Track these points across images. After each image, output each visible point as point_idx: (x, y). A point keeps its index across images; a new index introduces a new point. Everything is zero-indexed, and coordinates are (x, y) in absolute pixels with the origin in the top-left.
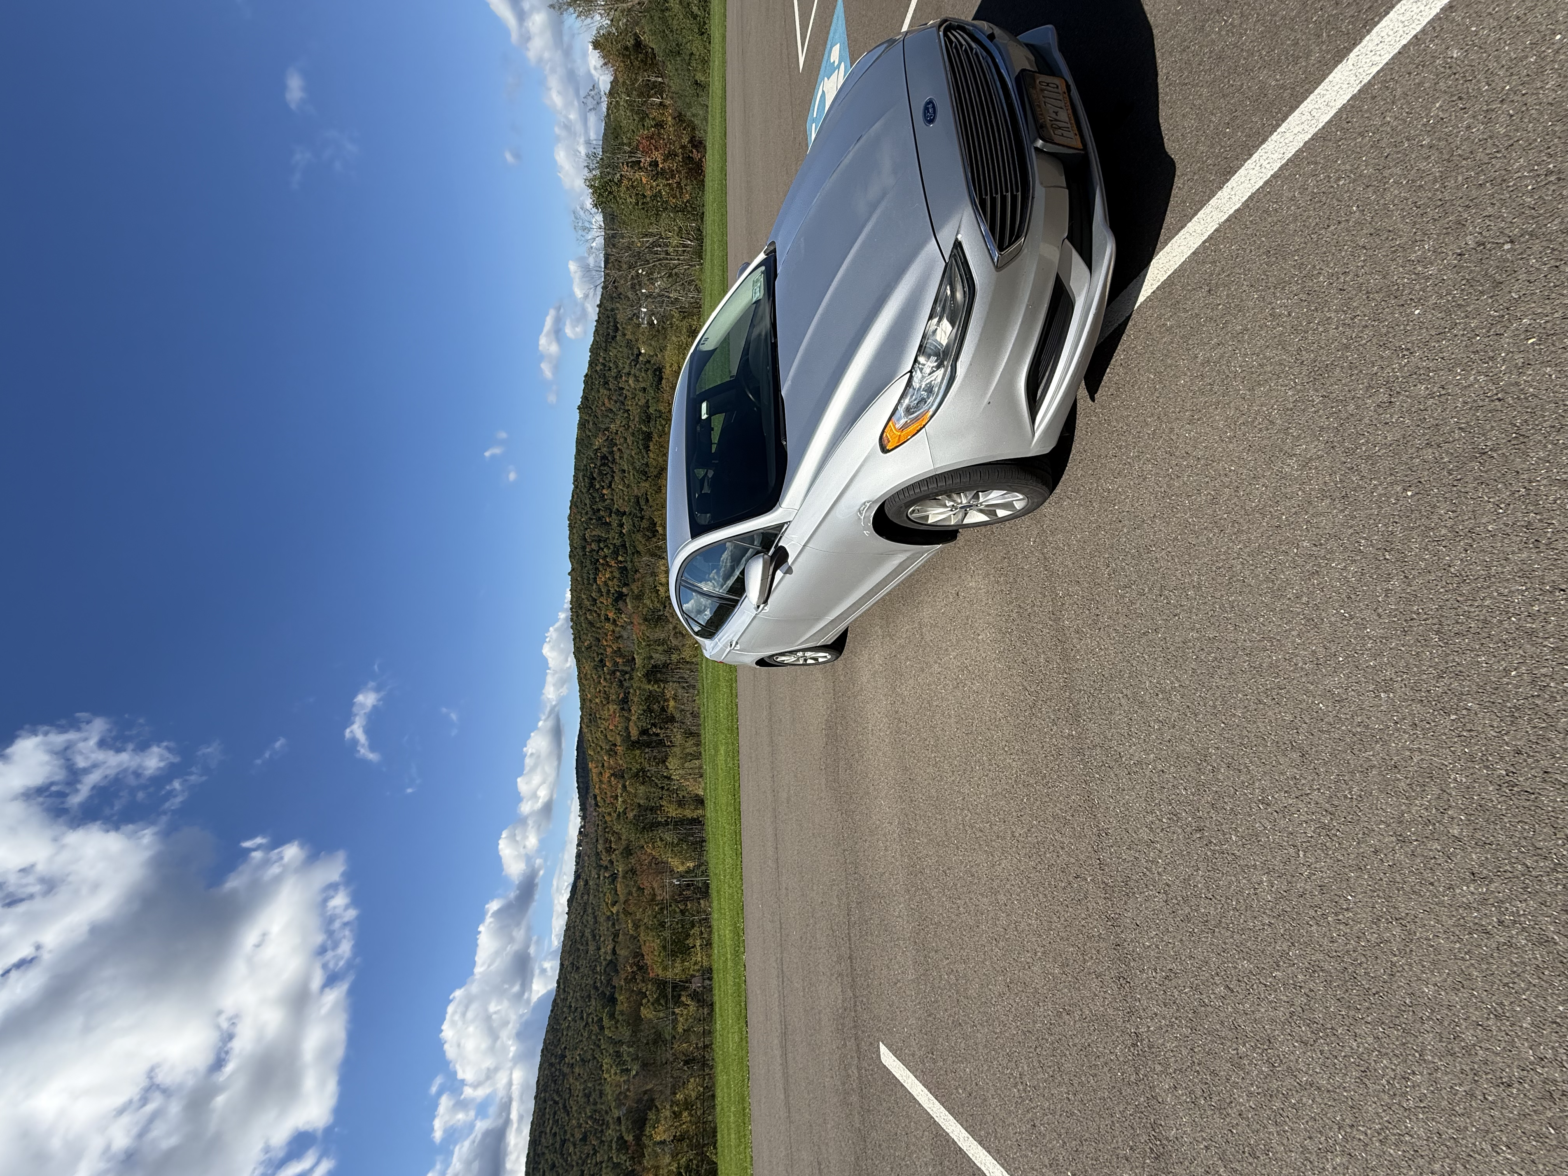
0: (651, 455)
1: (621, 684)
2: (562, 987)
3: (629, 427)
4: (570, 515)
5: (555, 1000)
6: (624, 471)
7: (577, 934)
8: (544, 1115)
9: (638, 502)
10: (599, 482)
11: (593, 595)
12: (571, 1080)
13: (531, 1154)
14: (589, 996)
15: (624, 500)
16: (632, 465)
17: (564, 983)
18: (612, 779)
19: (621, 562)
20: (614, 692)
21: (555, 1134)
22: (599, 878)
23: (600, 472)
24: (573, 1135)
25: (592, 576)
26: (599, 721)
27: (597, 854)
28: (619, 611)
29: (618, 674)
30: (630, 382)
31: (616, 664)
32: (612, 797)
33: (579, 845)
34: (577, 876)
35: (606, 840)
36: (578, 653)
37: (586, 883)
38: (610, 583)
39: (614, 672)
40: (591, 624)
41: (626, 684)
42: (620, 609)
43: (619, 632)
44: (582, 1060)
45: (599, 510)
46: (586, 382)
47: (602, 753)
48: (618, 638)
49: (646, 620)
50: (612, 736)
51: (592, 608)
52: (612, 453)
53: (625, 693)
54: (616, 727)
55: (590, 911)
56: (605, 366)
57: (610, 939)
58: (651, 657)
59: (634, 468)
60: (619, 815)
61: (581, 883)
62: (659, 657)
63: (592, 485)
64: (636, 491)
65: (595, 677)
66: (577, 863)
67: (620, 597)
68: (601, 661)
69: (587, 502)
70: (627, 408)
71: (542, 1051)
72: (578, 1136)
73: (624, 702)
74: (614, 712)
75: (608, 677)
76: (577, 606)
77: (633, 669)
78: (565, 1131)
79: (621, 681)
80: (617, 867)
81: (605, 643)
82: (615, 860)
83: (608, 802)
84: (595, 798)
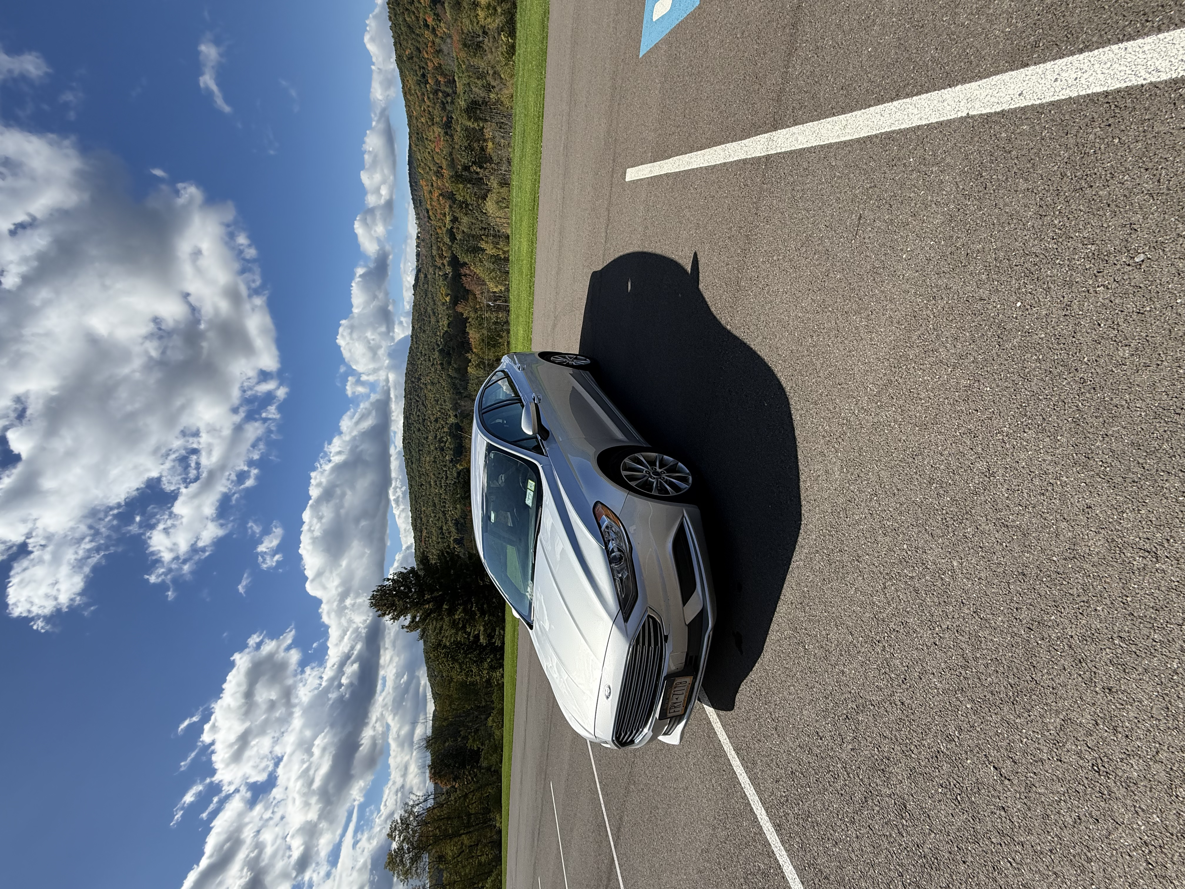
1: (444, 109)
5: (411, 347)
8: (411, 406)
12: (426, 392)
14: (434, 349)
17: (416, 338)
18: (441, 198)
20: (438, 114)
21: (418, 415)
22: (435, 274)
24: (429, 418)
26: (426, 142)
27: (433, 257)
28: (438, 18)
29: (440, 94)
31: (437, 82)
32: (441, 213)
33: (417, 246)
34: (419, 271)
35: (439, 248)
36: (400, 60)
37: (426, 276)
39: (436, 92)
40: (410, 28)
41: (448, 108)
42: (438, 15)
43: (439, 45)
44: (432, 382)
47: (431, 173)
48: (438, 52)
49: (465, 45)
50: (438, 159)
51: (409, 7)
53: (448, 117)
54: (442, 150)
55: (430, 296)
57: (446, 317)
58: (471, 89)
60: (448, 229)
61: (422, 276)
62: (479, 92)
65: (419, 94)
66: (418, 261)
68: (424, 76)
72: (432, 419)
73: (448, 126)
74: (439, 135)
75: (431, 96)
77: (455, 93)
78: (425, 415)
79: (442, 102)
80: (448, 270)
81: (426, 56)
82: (446, 264)
83: (438, 217)
84: (428, 212)
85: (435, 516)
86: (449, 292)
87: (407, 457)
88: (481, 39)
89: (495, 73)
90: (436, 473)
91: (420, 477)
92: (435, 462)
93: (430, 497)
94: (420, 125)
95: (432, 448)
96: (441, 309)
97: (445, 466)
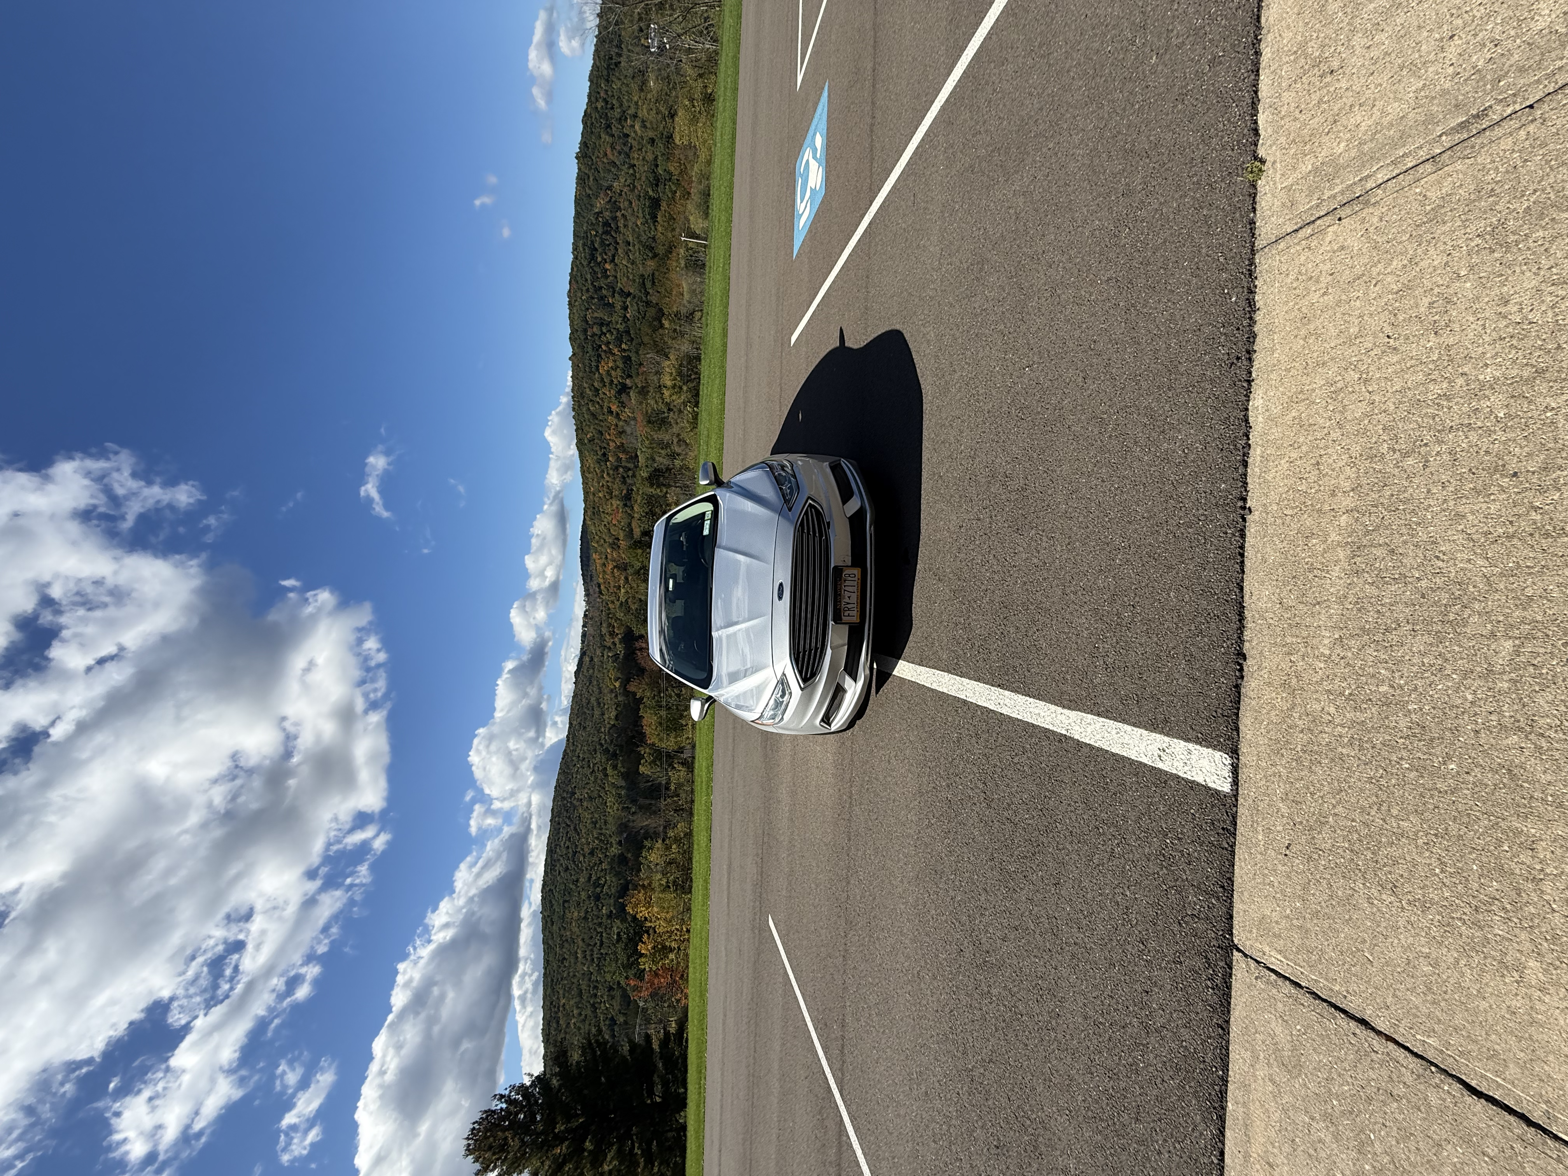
0: (660, 228)
1: (624, 480)
2: (571, 741)
3: (634, 187)
4: (569, 291)
5: (565, 750)
6: (629, 243)
7: (584, 700)
8: (559, 833)
9: (644, 283)
10: (601, 254)
11: (596, 384)
12: (580, 811)
13: (549, 860)
14: (595, 750)
15: (628, 277)
16: (638, 238)
17: (573, 738)
18: (615, 570)
19: (624, 350)
20: (617, 488)
21: (568, 847)
22: (603, 656)
23: (602, 243)
24: (583, 849)
25: (593, 364)
26: (603, 515)
27: (602, 636)
28: (623, 405)
29: (621, 470)
30: (637, 127)
31: (619, 459)
32: (615, 587)
33: (584, 626)
34: (583, 653)
35: (610, 625)
36: (580, 445)
37: (592, 659)
38: (613, 373)
39: (616, 468)
40: (594, 415)
41: (629, 481)
42: (622, 403)
43: (622, 427)
44: (590, 797)
45: (601, 288)
46: (584, 122)
47: (606, 545)
48: (621, 433)
49: (649, 422)
50: (615, 531)
51: (594, 399)
52: (615, 218)
53: (628, 490)
54: (619, 522)
55: (595, 683)
56: (607, 102)
57: (614, 707)
58: (654, 460)
59: (640, 242)
60: (621, 603)
61: (587, 659)
62: (662, 461)
63: (593, 258)
64: (641, 269)
65: (598, 471)
66: (583, 642)
67: (623, 389)
68: (604, 455)
69: (589, 277)
70: (632, 162)
71: (556, 787)
72: (587, 850)
73: (627, 498)
74: (617, 508)
75: (611, 472)
76: (578, 394)
77: (636, 467)
78: (576, 846)
79: (624, 477)
80: (620, 649)
81: (608, 437)
82: (618, 643)
83: (611, 591)
84: (599, 586)
85: (580, 1014)
86: (619, 675)
87: (546, 914)
88: (666, 415)
89: (680, 440)
90: (586, 937)
91: (562, 946)
92: (585, 918)
93: (575, 981)
94: (596, 500)
95: (583, 895)
96: (608, 698)
97: (600, 924)
